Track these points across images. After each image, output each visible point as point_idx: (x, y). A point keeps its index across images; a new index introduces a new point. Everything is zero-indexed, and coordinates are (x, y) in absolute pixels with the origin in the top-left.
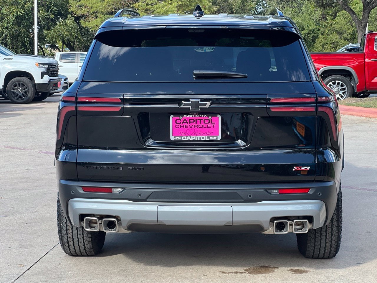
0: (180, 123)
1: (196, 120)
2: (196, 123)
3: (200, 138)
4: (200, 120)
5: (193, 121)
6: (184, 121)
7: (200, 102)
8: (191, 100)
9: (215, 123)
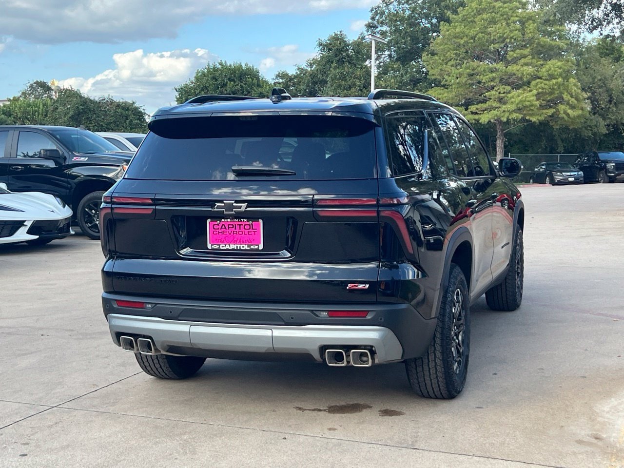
0: (218, 229)
1: (235, 225)
2: (235, 229)
3: (240, 247)
4: (240, 225)
5: (232, 226)
6: (222, 226)
7: (235, 204)
8: (224, 201)
9: (256, 229)
